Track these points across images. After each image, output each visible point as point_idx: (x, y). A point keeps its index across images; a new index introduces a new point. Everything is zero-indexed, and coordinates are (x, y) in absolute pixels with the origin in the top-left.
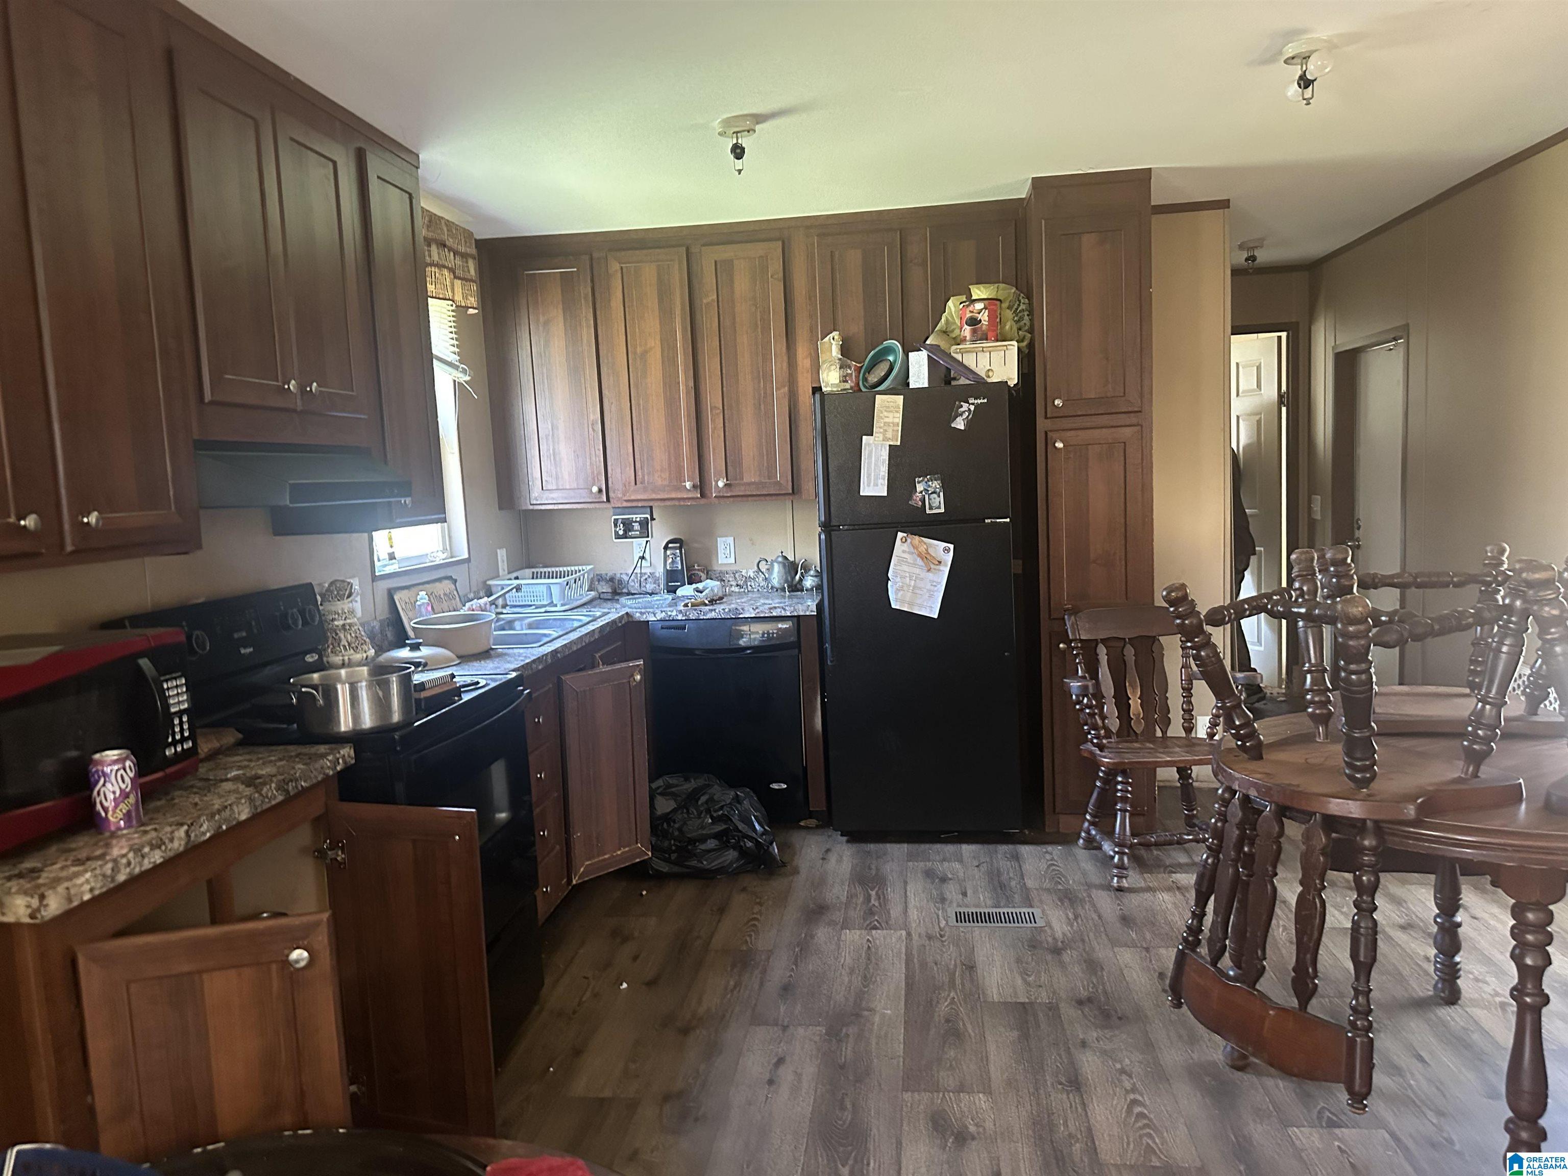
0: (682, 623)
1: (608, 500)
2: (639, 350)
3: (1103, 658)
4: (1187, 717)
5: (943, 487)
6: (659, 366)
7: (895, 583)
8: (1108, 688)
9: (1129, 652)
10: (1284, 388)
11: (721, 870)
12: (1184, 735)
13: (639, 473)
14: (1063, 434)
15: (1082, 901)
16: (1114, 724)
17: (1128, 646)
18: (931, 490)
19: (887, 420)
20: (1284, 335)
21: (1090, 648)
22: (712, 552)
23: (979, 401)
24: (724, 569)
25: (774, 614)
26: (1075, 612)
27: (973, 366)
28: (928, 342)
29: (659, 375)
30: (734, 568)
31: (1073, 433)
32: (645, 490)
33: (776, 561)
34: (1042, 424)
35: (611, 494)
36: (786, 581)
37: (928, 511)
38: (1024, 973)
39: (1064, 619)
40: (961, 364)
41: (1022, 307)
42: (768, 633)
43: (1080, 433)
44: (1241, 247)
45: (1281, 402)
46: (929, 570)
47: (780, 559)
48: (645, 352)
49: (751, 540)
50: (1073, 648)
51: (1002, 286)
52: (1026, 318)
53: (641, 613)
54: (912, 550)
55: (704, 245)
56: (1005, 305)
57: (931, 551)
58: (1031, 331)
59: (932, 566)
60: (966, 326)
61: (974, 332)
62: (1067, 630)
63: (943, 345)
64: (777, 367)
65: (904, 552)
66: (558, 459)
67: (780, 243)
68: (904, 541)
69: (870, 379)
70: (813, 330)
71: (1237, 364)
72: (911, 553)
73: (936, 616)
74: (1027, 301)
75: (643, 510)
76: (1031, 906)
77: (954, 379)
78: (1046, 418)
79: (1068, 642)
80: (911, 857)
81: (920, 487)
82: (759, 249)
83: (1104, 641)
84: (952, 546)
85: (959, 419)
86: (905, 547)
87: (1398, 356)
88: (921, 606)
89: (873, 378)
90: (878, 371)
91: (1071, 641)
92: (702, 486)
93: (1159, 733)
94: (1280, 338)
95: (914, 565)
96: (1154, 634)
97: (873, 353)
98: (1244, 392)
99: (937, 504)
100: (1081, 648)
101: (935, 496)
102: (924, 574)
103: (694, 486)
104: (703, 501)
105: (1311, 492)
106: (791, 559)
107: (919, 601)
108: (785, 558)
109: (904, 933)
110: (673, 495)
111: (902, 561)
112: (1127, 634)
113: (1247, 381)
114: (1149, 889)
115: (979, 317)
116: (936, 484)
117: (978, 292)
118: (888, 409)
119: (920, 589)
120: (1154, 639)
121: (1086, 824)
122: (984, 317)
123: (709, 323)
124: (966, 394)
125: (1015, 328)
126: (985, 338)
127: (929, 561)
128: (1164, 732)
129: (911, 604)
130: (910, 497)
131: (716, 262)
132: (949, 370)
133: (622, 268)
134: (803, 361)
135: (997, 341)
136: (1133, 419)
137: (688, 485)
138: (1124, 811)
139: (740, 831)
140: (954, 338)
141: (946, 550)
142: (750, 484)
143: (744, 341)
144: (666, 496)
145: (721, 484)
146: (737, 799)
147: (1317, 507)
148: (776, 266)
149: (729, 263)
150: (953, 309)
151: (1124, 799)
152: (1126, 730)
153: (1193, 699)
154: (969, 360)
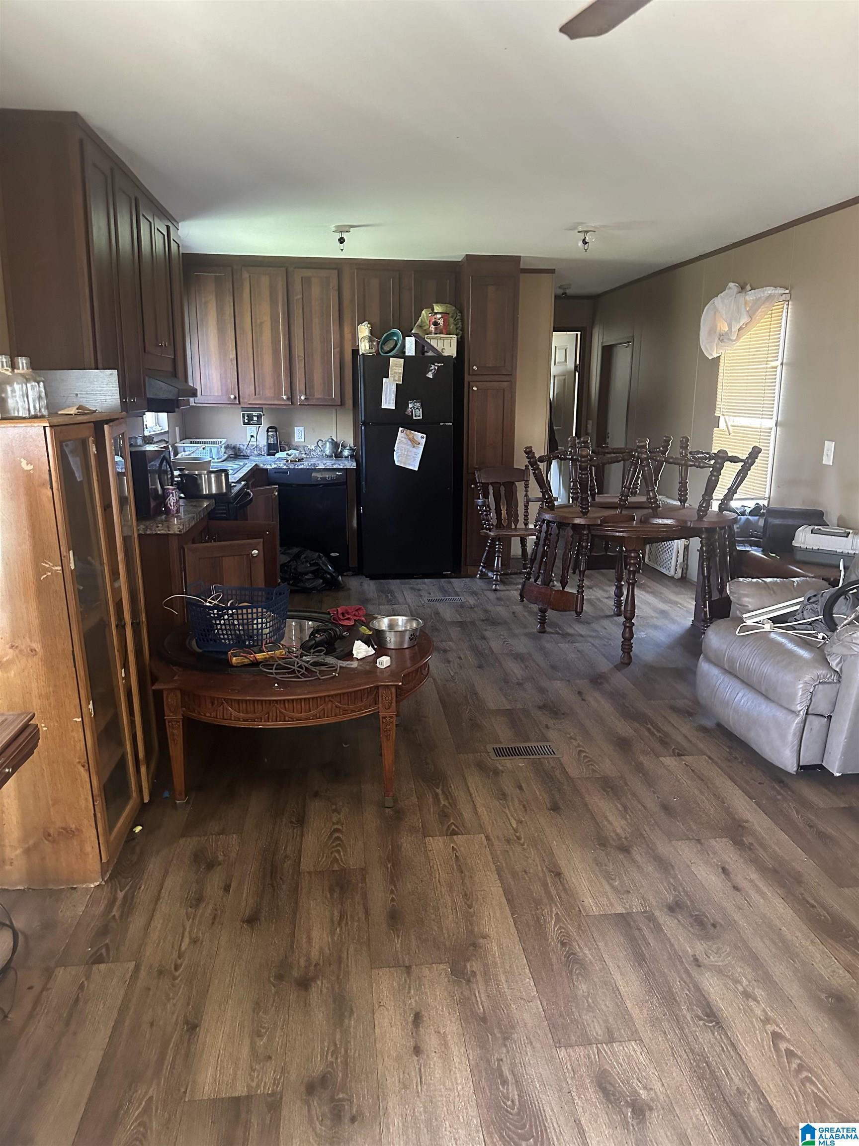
0: (287, 470)
1: (239, 403)
2: (258, 321)
3: (491, 492)
4: (526, 518)
5: (422, 406)
6: (269, 331)
7: (397, 453)
8: (493, 506)
9: (502, 489)
10: (578, 363)
11: (314, 588)
12: (524, 527)
13: (257, 389)
14: (478, 383)
15: (481, 595)
16: (494, 522)
17: (502, 487)
18: (416, 407)
19: (395, 371)
20: (579, 333)
21: (485, 487)
22: (291, 435)
23: (440, 365)
24: (298, 444)
25: (335, 467)
26: (479, 469)
27: (435, 346)
28: (413, 332)
29: (270, 335)
30: (304, 444)
31: (481, 383)
32: (261, 399)
33: (328, 441)
34: (467, 378)
35: (241, 400)
36: (333, 452)
37: (414, 418)
38: (460, 614)
39: (474, 473)
40: (430, 344)
41: (458, 317)
42: (331, 477)
43: (485, 383)
44: (560, 287)
45: (576, 370)
46: (414, 447)
47: (330, 440)
48: (261, 323)
49: (313, 429)
50: (478, 487)
51: (449, 305)
52: (460, 323)
53: (264, 464)
54: (406, 436)
55: (295, 268)
56: (450, 315)
57: (415, 438)
58: (462, 330)
59: (416, 445)
60: (432, 326)
61: (436, 329)
62: (475, 478)
63: (420, 334)
64: (333, 337)
65: (402, 437)
66: (211, 378)
67: (336, 271)
68: (402, 432)
69: (385, 348)
70: (353, 318)
71: (556, 347)
72: (405, 438)
73: (416, 469)
74: (460, 314)
75: (259, 410)
76: (459, 596)
77: (427, 352)
78: (469, 375)
79: (476, 483)
80: (402, 584)
81: (410, 406)
82: (324, 273)
83: (491, 484)
84: (425, 436)
85: (430, 373)
86: (403, 435)
87: (629, 350)
88: (410, 465)
89: (387, 348)
90: (389, 345)
91: (477, 483)
92: (291, 398)
93: (513, 526)
94: (577, 335)
95: (407, 444)
96: (512, 481)
97: (385, 334)
98: (558, 363)
99: (418, 414)
100: (482, 486)
101: (418, 410)
102: (411, 449)
103: (288, 399)
104: (292, 406)
105: (587, 419)
106: (336, 440)
107: (409, 462)
108: (332, 439)
109: (407, 606)
110: (276, 402)
111: (400, 442)
112: (502, 481)
113: (560, 357)
114: (508, 590)
115: (439, 321)
116: (418, 405)
117: (437, 308)
118: (396, 365)
119: (409, 456)
120: (513, 483)
121: (481, 568)
122: (441, 322)
123: (297, 312)
124: (433, 360)
125: (455, 328)
126: (441, 333)
127: (414, 443)
128: (516, 526)
129: (405, 464)
130: (406, 411)
131: (302, 278)
132: (423, 347)
133: (250, 276)
134: (348, 335)
135: (447, 334)
136: (507, 378)
137: (285, 397)
138: (498, 557)
139: (324, 570)
140: (425, 330)
141: (422, 437)
142: (318, 399)
143: (316, 321)
144: (273, 403)
145: (303, 398)
146: (319, 557)
147: (590, 427)
148: (334, 283)
149: (310, 278)
150: (425, 315)
151: (499, 551)
152: (499, 525)
153: (529, 511)
154: (433, 343)
